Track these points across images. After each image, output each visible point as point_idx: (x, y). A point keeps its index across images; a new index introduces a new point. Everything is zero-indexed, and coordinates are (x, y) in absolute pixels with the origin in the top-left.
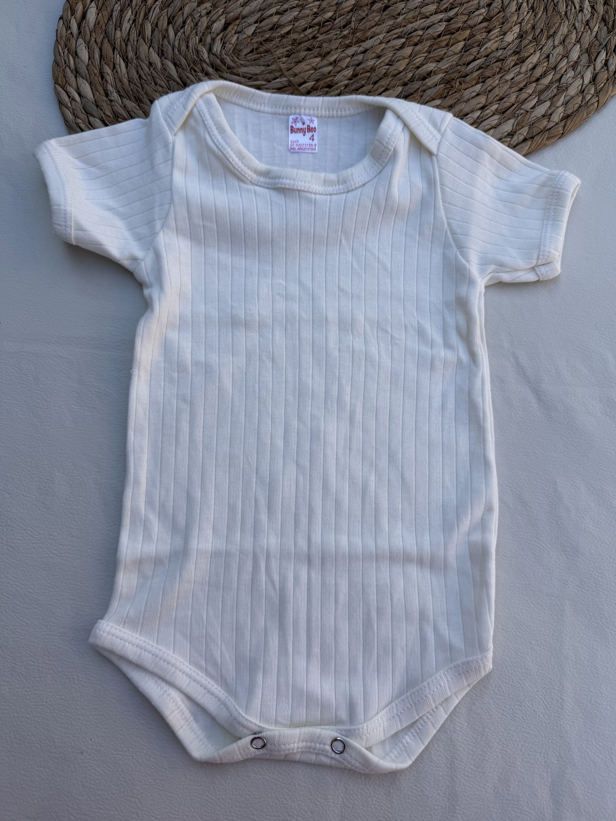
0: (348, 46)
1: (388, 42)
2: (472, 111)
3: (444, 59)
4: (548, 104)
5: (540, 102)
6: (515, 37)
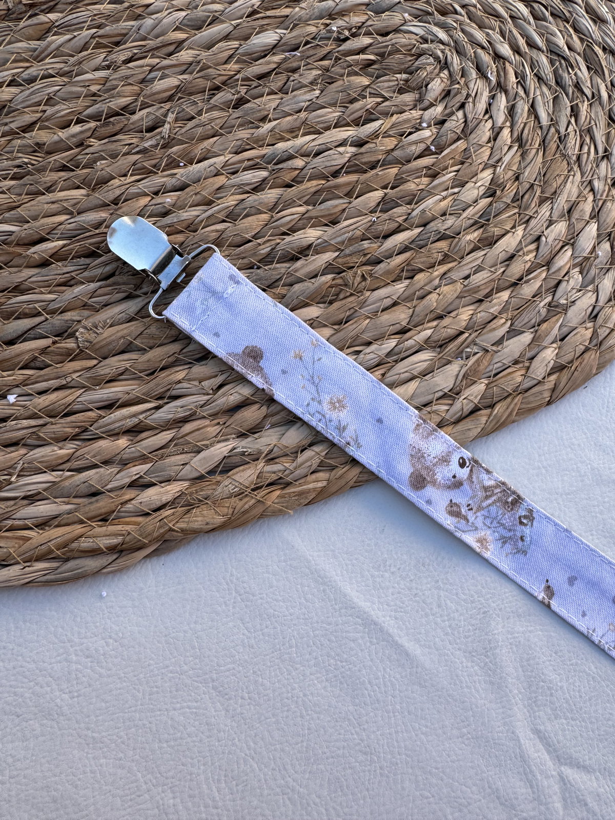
0: (149, 173)
1: (233, 173)
2: (380, 338)
3: (339, 222)
4: (527, 337)
5: (513, 332)
6: (481, 194)
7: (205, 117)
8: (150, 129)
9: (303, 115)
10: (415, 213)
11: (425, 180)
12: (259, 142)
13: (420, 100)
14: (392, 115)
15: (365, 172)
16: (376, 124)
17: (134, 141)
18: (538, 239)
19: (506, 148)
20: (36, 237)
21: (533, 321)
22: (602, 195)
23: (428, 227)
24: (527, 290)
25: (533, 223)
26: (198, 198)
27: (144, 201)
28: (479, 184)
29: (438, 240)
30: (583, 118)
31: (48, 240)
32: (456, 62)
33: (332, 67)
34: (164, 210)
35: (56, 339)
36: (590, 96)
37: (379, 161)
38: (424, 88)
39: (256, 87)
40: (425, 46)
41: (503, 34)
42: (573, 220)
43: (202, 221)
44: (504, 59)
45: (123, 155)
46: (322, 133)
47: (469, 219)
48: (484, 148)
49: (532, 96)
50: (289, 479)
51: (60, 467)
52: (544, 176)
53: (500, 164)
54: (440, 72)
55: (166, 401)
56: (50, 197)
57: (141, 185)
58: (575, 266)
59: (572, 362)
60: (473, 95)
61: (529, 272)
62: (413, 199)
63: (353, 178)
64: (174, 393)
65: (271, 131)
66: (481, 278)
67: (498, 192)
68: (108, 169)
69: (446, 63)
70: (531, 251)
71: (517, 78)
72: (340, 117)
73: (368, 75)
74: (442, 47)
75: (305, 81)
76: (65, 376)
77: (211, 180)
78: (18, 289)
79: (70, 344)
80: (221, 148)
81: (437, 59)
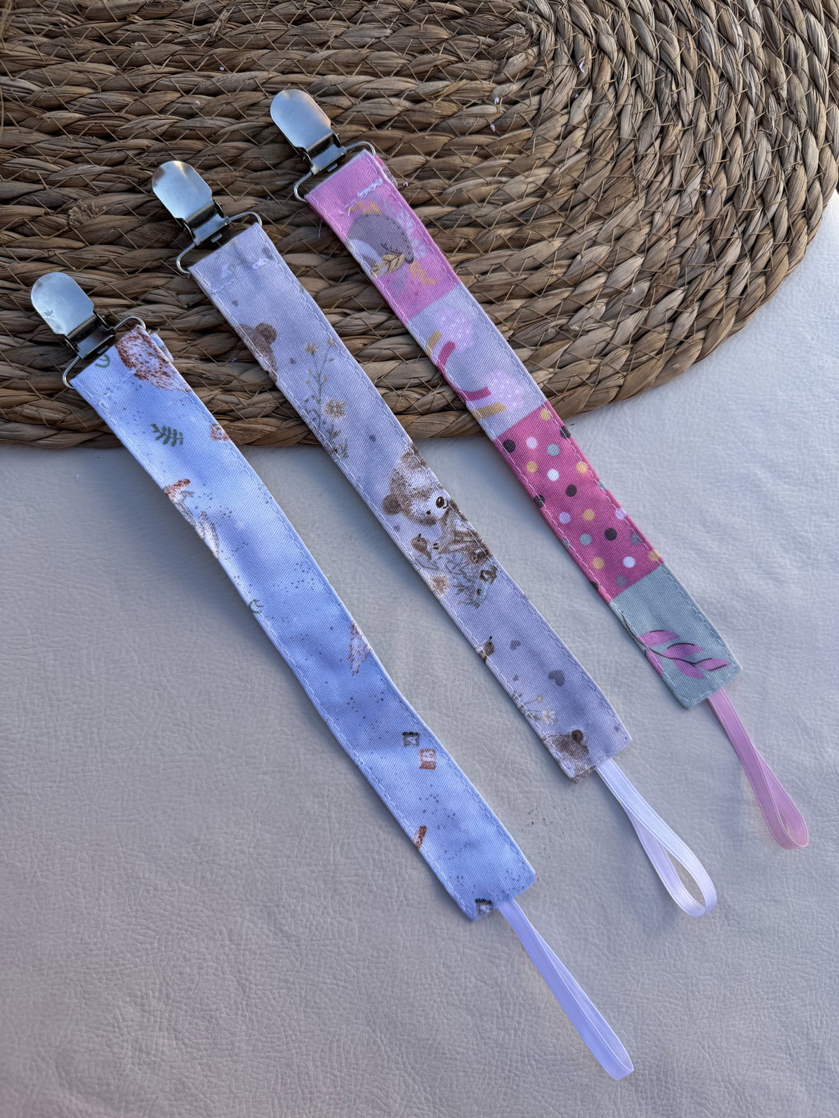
7: (260, 25)
8: (200, 22)
9: (365, 51)
10: (450, 190)
11: (475, 159)
12: (309, 67)
13: (498, 72)
14: (462, 79)
15: (413, 131)
16: (440, 84)
17: (180, 30)
18: (574, 257)
19: (573, 151)
20: (54, 102)
21: (538, 338)
22: (658, 231)
23: (460, 209)
24: (542, 305)
25: (575, 237)
26: (227, 108)
27: (172, 96)
28: (530, 180)
29: (468, 225)
30: (668, 143)
31: (66, 109)
32: (549, 39)
33: (413, 8)
34: (190, 111)
35: (49, 211)
36: (686, 122)
37: (432, 124)
38: (505, 60)
39: (324, 7)
40: (521, 13)
41: (613, 26)
42: (618, 248)
43: (226, 134)
44: (605, 53)
45: (163, 42)
46: (380, 77)
47: (507, 213)
48: (550, 144)
49: (622, 102)
50: (240, 413)
51: (23, 336)
52: (605, 192)
53: (560, 166)
54: (528, 48)
55: (139, 302)
56: (78, 65)
57: (174, 78)
58: (602, 296)
59: (561, 391)
60: (556, 83)
61: (552, 287)
62: (454, 174)
63: (397, 134)
64: (150, 297)
65: (325, 59)
66: (498, 278)
67: (548, 194)
68: (144, 52)
69: (539, 40)
70: (561, 266)
71: (612, 78)
72: (405, 65)
73: (448, 27)
74: (540, 20)
75: (378, 16)
76: (48, 249)
77: (247, 94)
78: (23, 151)
79: (61, 219)
80: (268, 63)
81: (530, 31)
